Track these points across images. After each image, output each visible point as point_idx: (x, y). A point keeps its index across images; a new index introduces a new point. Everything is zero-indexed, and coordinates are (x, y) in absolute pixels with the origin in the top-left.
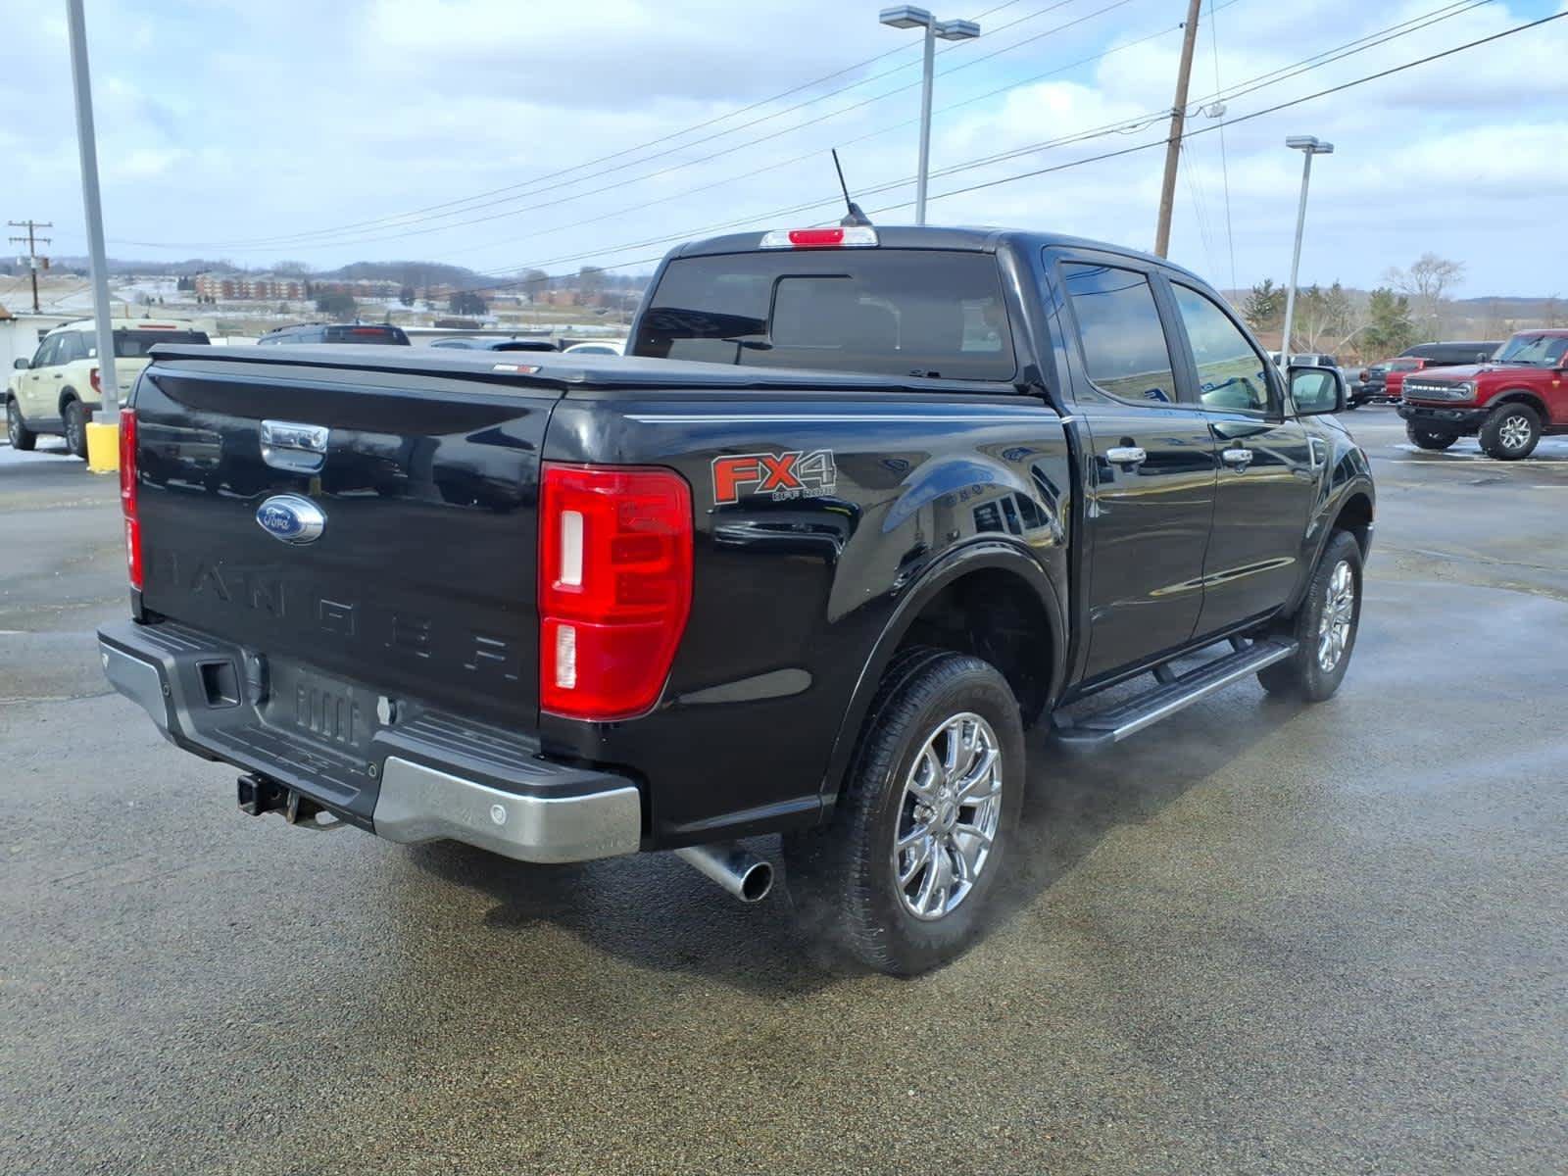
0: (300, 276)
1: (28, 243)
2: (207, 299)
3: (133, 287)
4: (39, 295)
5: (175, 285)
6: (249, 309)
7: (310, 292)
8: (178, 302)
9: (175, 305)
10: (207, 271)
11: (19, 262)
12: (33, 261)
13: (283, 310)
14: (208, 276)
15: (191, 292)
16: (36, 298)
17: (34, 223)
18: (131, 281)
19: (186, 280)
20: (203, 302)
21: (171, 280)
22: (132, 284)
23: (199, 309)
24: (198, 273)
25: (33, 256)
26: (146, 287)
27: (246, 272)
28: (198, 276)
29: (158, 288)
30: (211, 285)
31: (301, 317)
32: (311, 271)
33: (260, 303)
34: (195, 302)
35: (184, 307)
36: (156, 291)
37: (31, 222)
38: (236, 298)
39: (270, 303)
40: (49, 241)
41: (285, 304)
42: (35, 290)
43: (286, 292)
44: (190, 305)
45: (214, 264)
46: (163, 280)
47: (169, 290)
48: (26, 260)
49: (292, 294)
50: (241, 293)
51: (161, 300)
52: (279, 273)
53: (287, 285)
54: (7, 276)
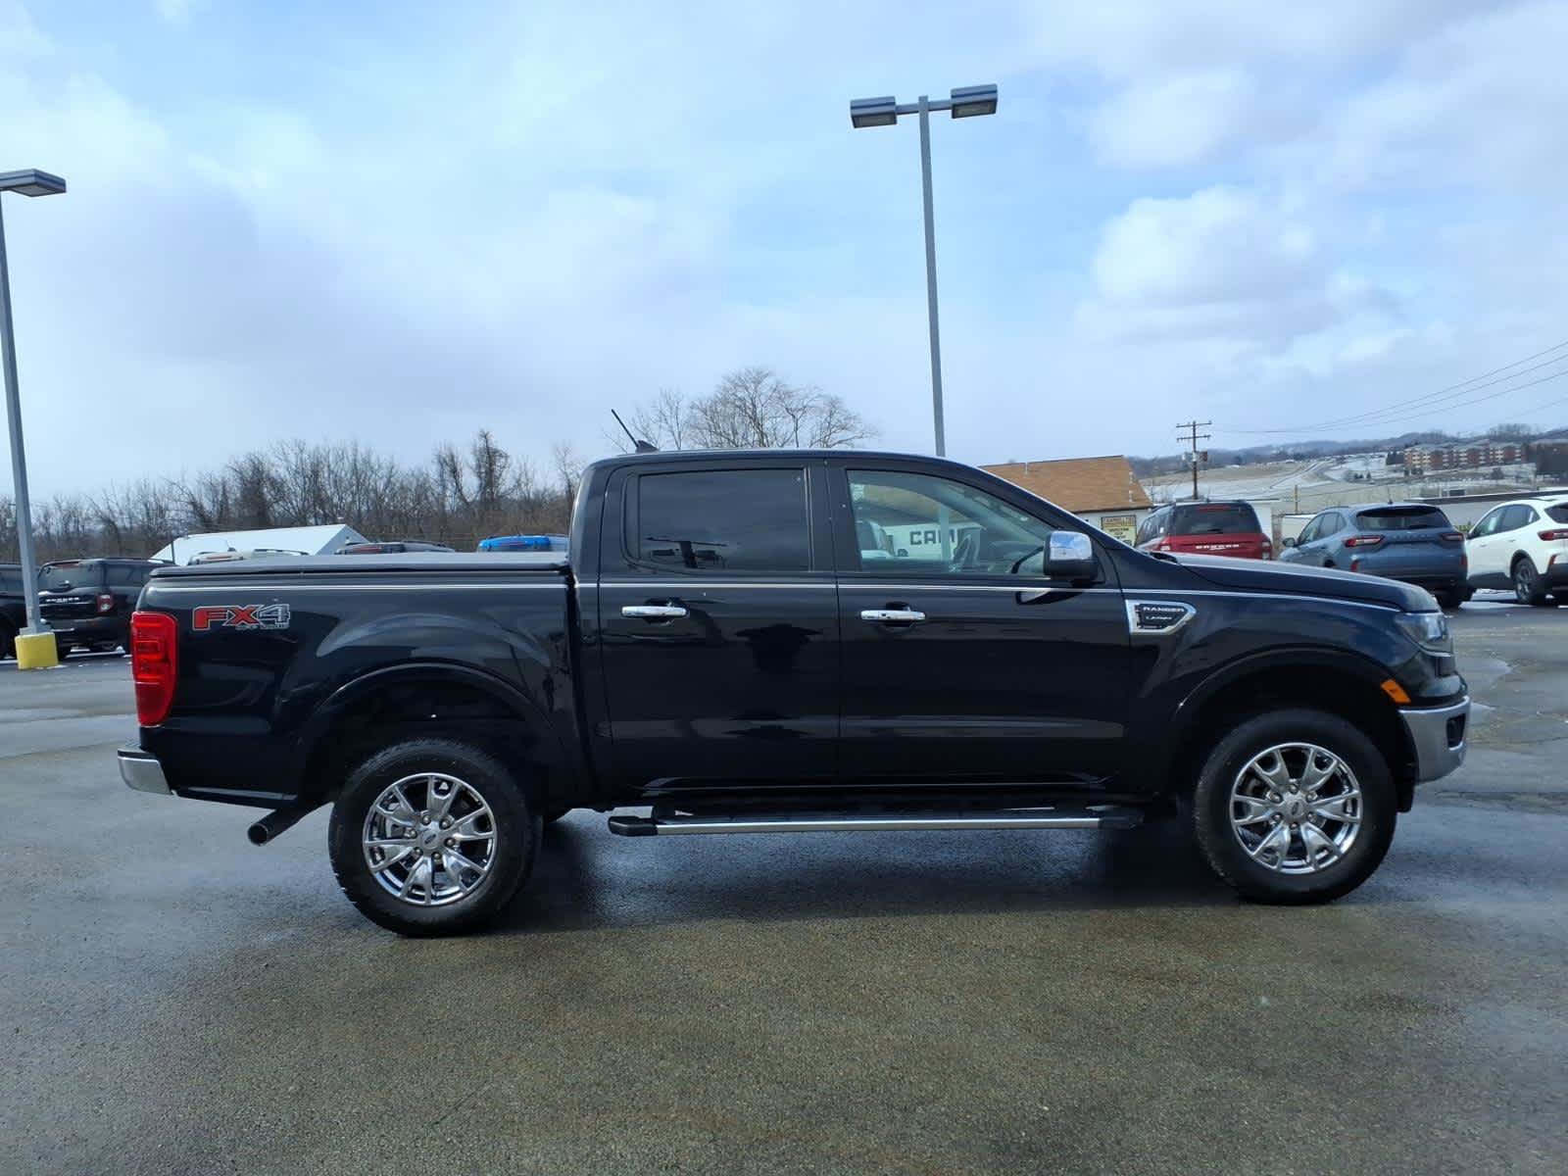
0: (1517, 439)
1: (1192, 440)
2: (1414, 471)
3: (1344, 466)
4: (1198, 485)
5: (1384, 460)
6: (1460, 477)
7: (1529, 455)
8: (1385, 477)
9: (1383, 480)
10: (1417, 444)
11: (1183, 458)
12: (1194, 455)
13: (1497, 475)
14: (1418, 448)
15: (1399, 465)
16: (1196, 488)
17: (1197, 423)
18: (1341, 461)
19: (1395, 454)
20: (1410, 474)
21: (1381, 456)
22: (1344, 463)
23: (1406, 482)
24: (1407, 446)
25: (1195, 451)
26: (1355, 465)
27: (1457, 441)
28: (1407, 450)
29: (1366, 464)
30: (1420, 457)
31: (1517, 482)
32: (1533, 432)
33: (1473, 470)
34: (1402, 475)
35: (1392, 481)
36: (1364, 469)
37: (1194, 423)
38: (1446, 468)
39: (1483, 470)
40: (1209, 436)
41: (1499, 469)
42: (1195, 480)
43: (1501, 457)
44: (1399, 478)
45: (1424, 435)
46: (1372, 457)
47: (1377, 466)
48: (1189, 456)
49: (1509, 459)
50: (1450, 462)
51: (1369, 476)
52: (1495, 438)
53: (1503, 449)
54: (1238, 466)
